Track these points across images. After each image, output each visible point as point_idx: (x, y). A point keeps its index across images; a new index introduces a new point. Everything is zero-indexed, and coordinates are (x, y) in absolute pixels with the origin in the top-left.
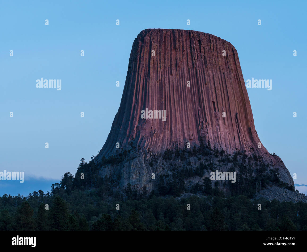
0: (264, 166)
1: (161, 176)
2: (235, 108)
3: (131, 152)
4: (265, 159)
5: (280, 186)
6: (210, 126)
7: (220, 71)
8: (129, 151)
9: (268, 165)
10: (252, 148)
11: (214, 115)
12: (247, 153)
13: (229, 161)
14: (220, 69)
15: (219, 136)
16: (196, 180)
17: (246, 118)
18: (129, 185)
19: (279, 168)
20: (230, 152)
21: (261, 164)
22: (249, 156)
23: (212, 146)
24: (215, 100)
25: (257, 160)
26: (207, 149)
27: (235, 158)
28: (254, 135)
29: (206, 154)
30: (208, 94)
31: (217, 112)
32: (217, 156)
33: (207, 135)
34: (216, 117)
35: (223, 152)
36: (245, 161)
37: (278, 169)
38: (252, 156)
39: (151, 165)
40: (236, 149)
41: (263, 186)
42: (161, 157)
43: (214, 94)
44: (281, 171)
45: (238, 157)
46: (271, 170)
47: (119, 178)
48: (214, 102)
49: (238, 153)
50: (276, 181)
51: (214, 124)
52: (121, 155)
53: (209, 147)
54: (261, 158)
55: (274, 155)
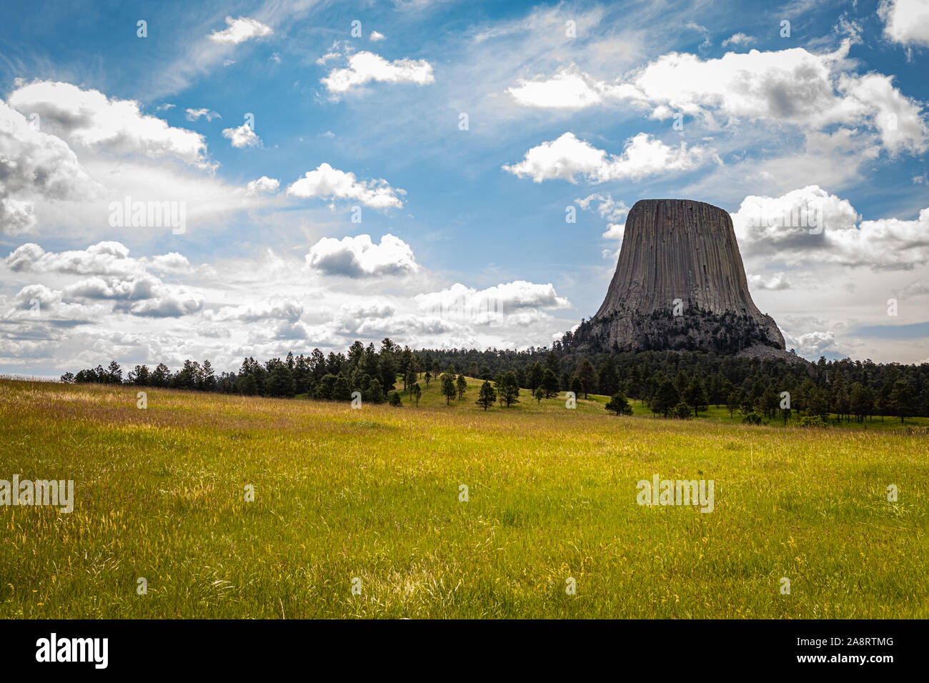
0: (753, 326)
1: (646, 335)
2: (727, 270)
3: (621, 313)
4: (756, 319)
5: (766, 345)
6: (700, 289)
7: (712, 237)
8: (619, 312)
9: (758, 325)
10: (744, 310)
11: (704, 279)
12: (737, 313)
13: (716, 321)
14: (711, 235)
15: (709, 297)
16: (680, 339)
17: (739, 281)
18: (616, 342)
19: (770, 327)
20: (719, 312)
21: (750, 324)
22: (738, 316)
23: (700, 306)
24: (705, 264)
25: (747, 320)
26: (695, 310)
27: (723, 318)
28: (747, 296)
29: (693, 314)
30: (698, 259)
31: (708, 275)
32: (703, 316)
33: (696, 296)
34: (706, 280)
35: (710, 312)
36: (734, 321)
37: (768, 329)
38: (742, 317)
39: (639, 324)
40: (726, 310)
41: (748, 344)
42: (650, 318)
43: (705, 258)
44: (772, 331)
45: (727, 318)
46: (761, 330)
47: (609, 335)
48: (704, 266)
49: (725, 315)
50: (764, 339)
51: (704, 286)
52: (612, 315)
53: (697, 308)
54: (751, 318)
55: (767, 316)
